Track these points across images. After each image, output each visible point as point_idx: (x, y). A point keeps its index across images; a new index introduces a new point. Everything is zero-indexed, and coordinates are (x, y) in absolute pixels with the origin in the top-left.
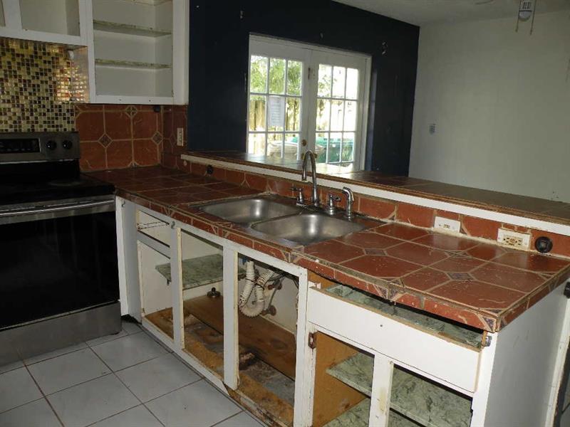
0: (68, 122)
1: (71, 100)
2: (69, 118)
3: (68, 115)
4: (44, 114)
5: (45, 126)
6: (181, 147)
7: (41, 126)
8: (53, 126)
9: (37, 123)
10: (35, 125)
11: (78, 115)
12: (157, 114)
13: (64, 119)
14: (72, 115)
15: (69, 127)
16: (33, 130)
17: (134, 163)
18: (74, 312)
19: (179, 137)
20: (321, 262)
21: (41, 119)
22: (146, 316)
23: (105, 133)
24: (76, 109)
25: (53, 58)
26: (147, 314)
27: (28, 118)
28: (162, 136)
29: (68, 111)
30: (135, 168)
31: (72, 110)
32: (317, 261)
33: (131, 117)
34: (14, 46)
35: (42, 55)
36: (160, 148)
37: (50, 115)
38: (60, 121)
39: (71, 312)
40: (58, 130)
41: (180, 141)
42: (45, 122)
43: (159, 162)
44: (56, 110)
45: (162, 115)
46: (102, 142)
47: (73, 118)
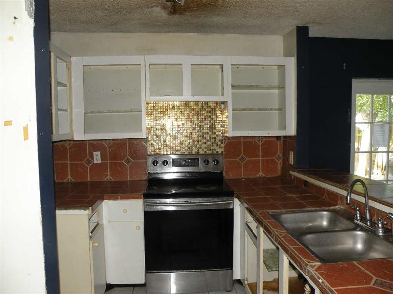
0: (219, 148)
1: (221, 134)
2: (220, 145)
3: (219, 143)
4: (206, 143)
5: (205, 150)
6: (291, 165)
7: (203, 150)
8: (210, 150)
9: (201, 148)
10: (200, 150)
11: (225, 143)
12: (279, 141)
13: (217, 145)
14: (222, 143)
15: (220, 151)
16: (199, 152)
17: (261, 174)
18: (204, 270)
19: (290, 158)
20: (323, 282)
21: (204, 146)
22: (248, 284)
23: (242, 154)
24: (225, 139)
25: (212, 109)
26: (249, 282)
27: (196, 145)
28: (282, 156)
29: (219, 140)
30: (262, 178)
31: (222, 140)
32: (320, 281)
33: (261, 143)
34: (191, 104)
35: (206, 107)
36: (280, 164)
37: (209, 143)
38: (214, 147)
39: (202, 270)
40: (213, 152)
41: (291, 160)
42: (206, 148)
43: (279, 174)
44: (212, 140)
45: (282, 141)
46: (240, 160)
47: (222, 145)
